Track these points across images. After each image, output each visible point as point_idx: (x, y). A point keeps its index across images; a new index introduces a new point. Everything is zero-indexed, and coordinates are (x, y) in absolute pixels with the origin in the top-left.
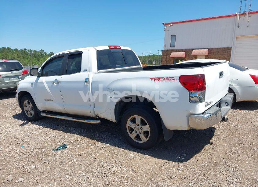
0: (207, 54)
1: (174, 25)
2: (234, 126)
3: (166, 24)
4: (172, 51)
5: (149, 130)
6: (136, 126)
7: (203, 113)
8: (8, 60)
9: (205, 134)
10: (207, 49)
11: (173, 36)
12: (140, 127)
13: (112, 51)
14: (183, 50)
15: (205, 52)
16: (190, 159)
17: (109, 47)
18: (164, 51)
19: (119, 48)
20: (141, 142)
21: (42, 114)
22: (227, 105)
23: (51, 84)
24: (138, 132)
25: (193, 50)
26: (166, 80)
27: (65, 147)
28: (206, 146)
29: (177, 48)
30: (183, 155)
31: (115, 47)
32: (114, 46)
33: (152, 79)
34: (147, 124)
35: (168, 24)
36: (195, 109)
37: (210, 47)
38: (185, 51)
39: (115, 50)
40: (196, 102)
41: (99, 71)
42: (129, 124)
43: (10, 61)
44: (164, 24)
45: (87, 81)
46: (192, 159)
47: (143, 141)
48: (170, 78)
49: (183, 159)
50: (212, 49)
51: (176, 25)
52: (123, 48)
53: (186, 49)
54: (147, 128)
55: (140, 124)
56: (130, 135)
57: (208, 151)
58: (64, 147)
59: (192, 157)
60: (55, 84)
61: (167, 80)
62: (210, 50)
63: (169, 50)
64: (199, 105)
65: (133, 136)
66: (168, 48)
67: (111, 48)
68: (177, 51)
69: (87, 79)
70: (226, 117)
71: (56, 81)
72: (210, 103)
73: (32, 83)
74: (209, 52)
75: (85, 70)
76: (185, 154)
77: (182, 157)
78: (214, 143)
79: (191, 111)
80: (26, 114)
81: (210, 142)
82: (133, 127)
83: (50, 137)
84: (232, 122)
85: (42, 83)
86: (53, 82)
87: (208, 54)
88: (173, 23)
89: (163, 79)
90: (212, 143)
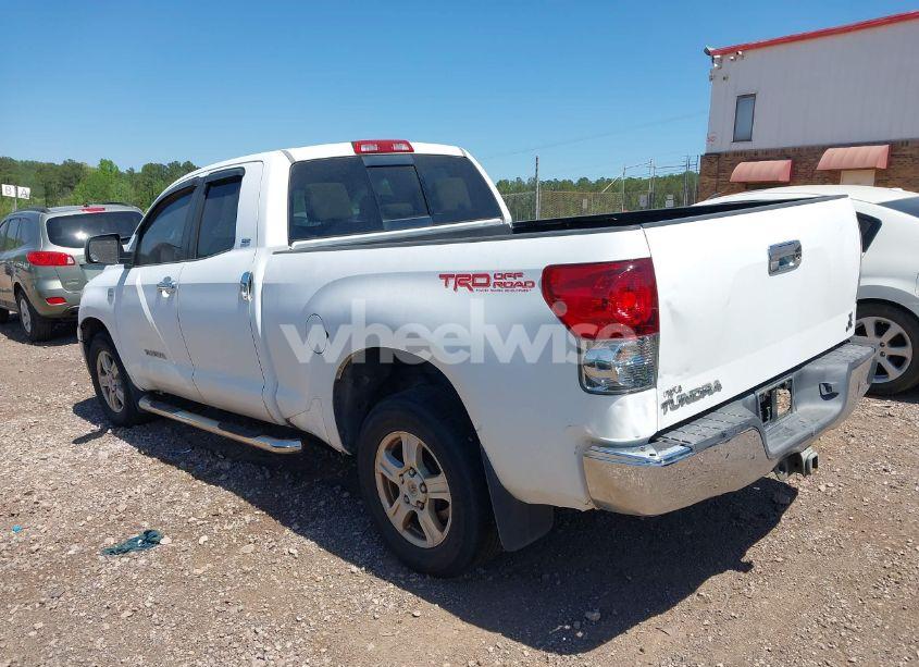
0: (882, 165)
1: (750, 54)
2: (894, 483)
3: (715, 53)
4: (740, 157)
5: (447, 497)
6: (406, 476)
7: (652, 440)
8: (104, 206)
9: (737, 519)
10: (885, 143)
11: (746, 99)
12: (417, 481)
13: (367, 162)
14: (783, 150)
15: (877, 155)
16: (610, 638)
17: (357, 146)
18: (708, 158)
19: (404, 147)
20: (424, 543)
21: (145, 405)
22: (826, 398)
23: (154, 296)
24: (413, 501)
25: (824, 149)
26: (494, 286)
27: (153, 542)
28: (713, 578)
29: (757, 144)
30: (588, 615)
31: (385, 147)
32: (379, 143)
33: (446, 277)
34: (438, 473)
35: (724, 52)
36: (604, 419)
37: (896, 136)
38: (792, 154)
39: (385, 158)
40: (614, 390)
41: (295, 244)
42: (385, 464)
43: (110, 209)
44: (708, 53)
45: (248, 282)
46: (619, 639)
47: (429, 543)
48: (510, 275)
49: (580, 634)
50: (906, 143)
51: (759, 52)
52: (421, 148)
53: (794, 149)
54: (439, 487)
55: (417, 469)
56: (389, 511)
57: (712, 608)
58: (150, 539)
59: (622, 630)
60: (165, 294)
61: (500, 284)
62: (896, 149)
63: (727, 155)
64: (621, 404)
65: (397, 514)
66: (726, 145)
67: (363, 149)
68: (760, 156)
69: (246, 274)
70: (807, 454)
71: (167, 284)
72: (706, 391)
73: (110, 291)
74: (891, 155)
75: (246, 243)
76: (596, 616)
77: (577, 624)
78: (758, 567)
79: (589, 431)
80: (107, 399)
81: (744, 560)
82: (395, 479)
83: (132, 493)
84: (889, 467)
85: (133, 288)
86: (159, 287)
87: (890, 163)
88: (747, 48)
89: (484, 281)
90: (748, 567)
